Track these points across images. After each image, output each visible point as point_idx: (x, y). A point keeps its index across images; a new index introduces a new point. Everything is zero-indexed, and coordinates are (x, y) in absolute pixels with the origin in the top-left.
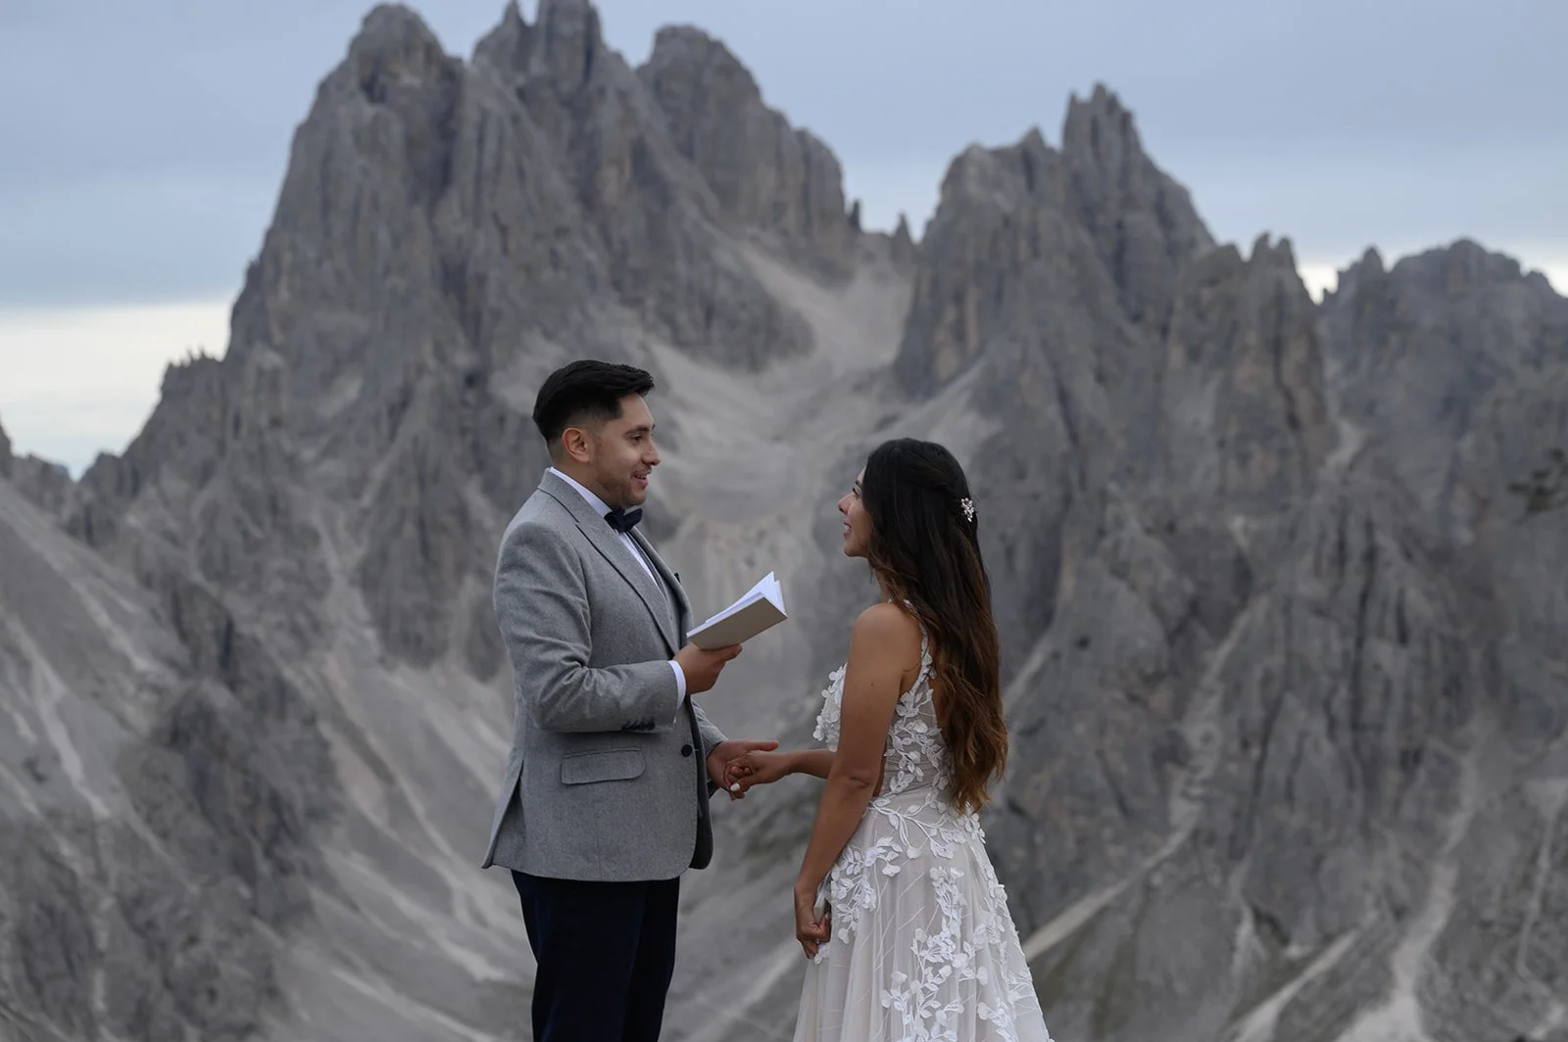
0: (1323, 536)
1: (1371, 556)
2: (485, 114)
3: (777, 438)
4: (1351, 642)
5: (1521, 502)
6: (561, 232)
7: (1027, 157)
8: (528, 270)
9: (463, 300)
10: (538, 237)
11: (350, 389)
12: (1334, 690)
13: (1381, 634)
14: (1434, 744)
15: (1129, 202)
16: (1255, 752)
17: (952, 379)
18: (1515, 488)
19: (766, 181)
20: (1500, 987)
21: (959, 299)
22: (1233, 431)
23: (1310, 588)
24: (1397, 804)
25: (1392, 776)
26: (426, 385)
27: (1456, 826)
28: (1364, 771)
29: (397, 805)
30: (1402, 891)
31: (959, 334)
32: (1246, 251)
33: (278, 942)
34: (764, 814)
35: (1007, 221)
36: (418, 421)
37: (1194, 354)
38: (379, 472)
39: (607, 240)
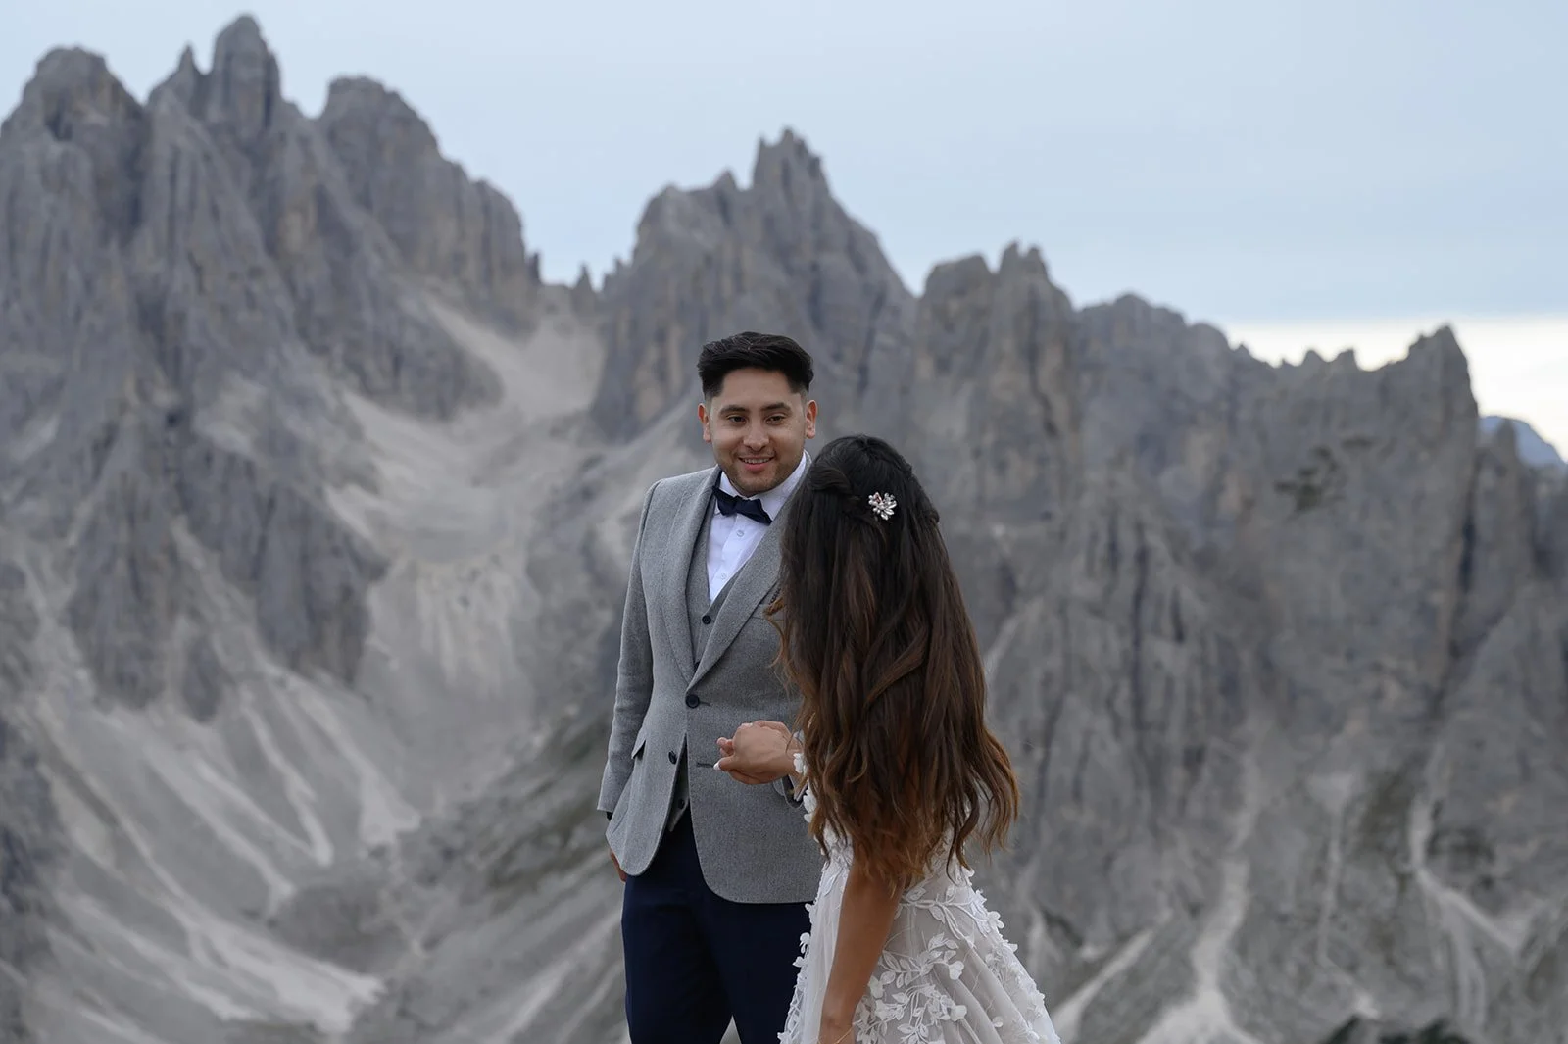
0: (1094, 538)
1: (1142, 556)
2: (177, 152)
3: (477, 482)
4: (1128, 642)
5: (1289, 501)
6: (255, 273)
7: (721, 197)
8: (224, 309)
9: (160, 339)
10: (233, 276)
11: (46, 431)
12: (1115, 689)
13: (1157, 631)
14: (1215, 744)
15: (821, 245)
16: (1038, 753)
17: (656, 418)
18: (1282, 487)
19: (445, 232)
20: (1304, 979)
21: (661, 337)
22: (989, 439)
23: (1085, 589)
24: (1183, 802)
25: (1177, 774)
26: (129, 421)
27: (1243, 824)
28: (1150, 769)
29: (122, 846)
30: (1196, 889)
31: (662, 373)
32: (994, 262)
33: (20, 980)
34: (503, 848)
35: (708, 260)
36: (125, 457)
37: (942, 365)
38: (84, 510)
39: (292, 289)
